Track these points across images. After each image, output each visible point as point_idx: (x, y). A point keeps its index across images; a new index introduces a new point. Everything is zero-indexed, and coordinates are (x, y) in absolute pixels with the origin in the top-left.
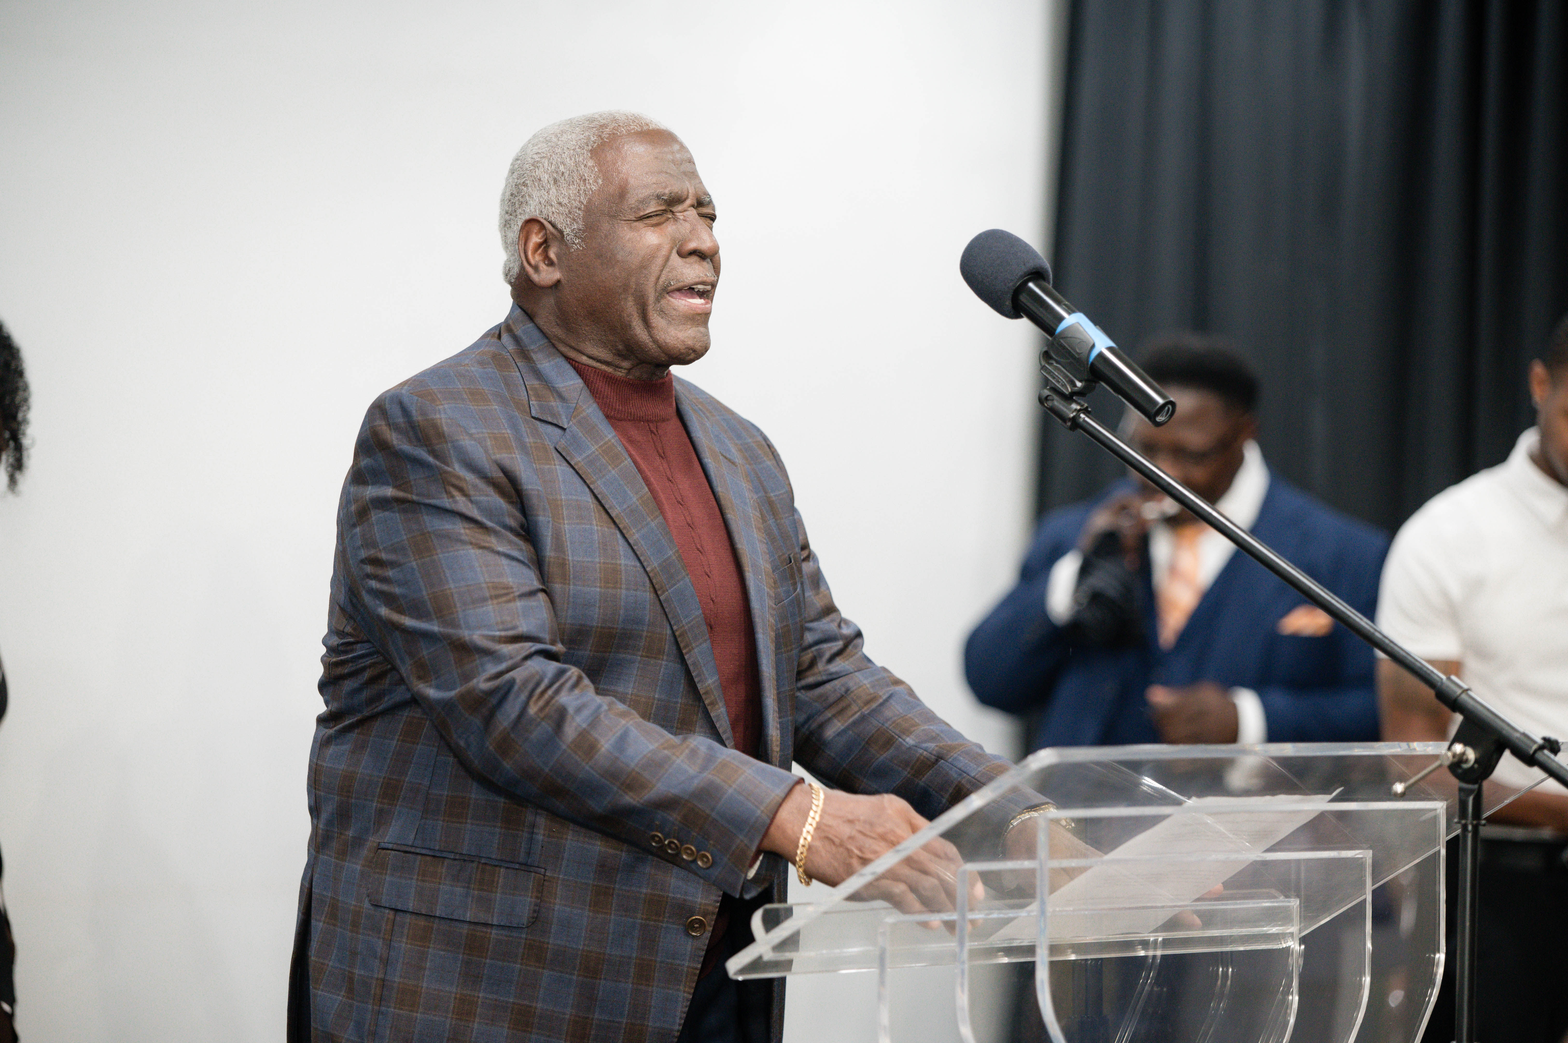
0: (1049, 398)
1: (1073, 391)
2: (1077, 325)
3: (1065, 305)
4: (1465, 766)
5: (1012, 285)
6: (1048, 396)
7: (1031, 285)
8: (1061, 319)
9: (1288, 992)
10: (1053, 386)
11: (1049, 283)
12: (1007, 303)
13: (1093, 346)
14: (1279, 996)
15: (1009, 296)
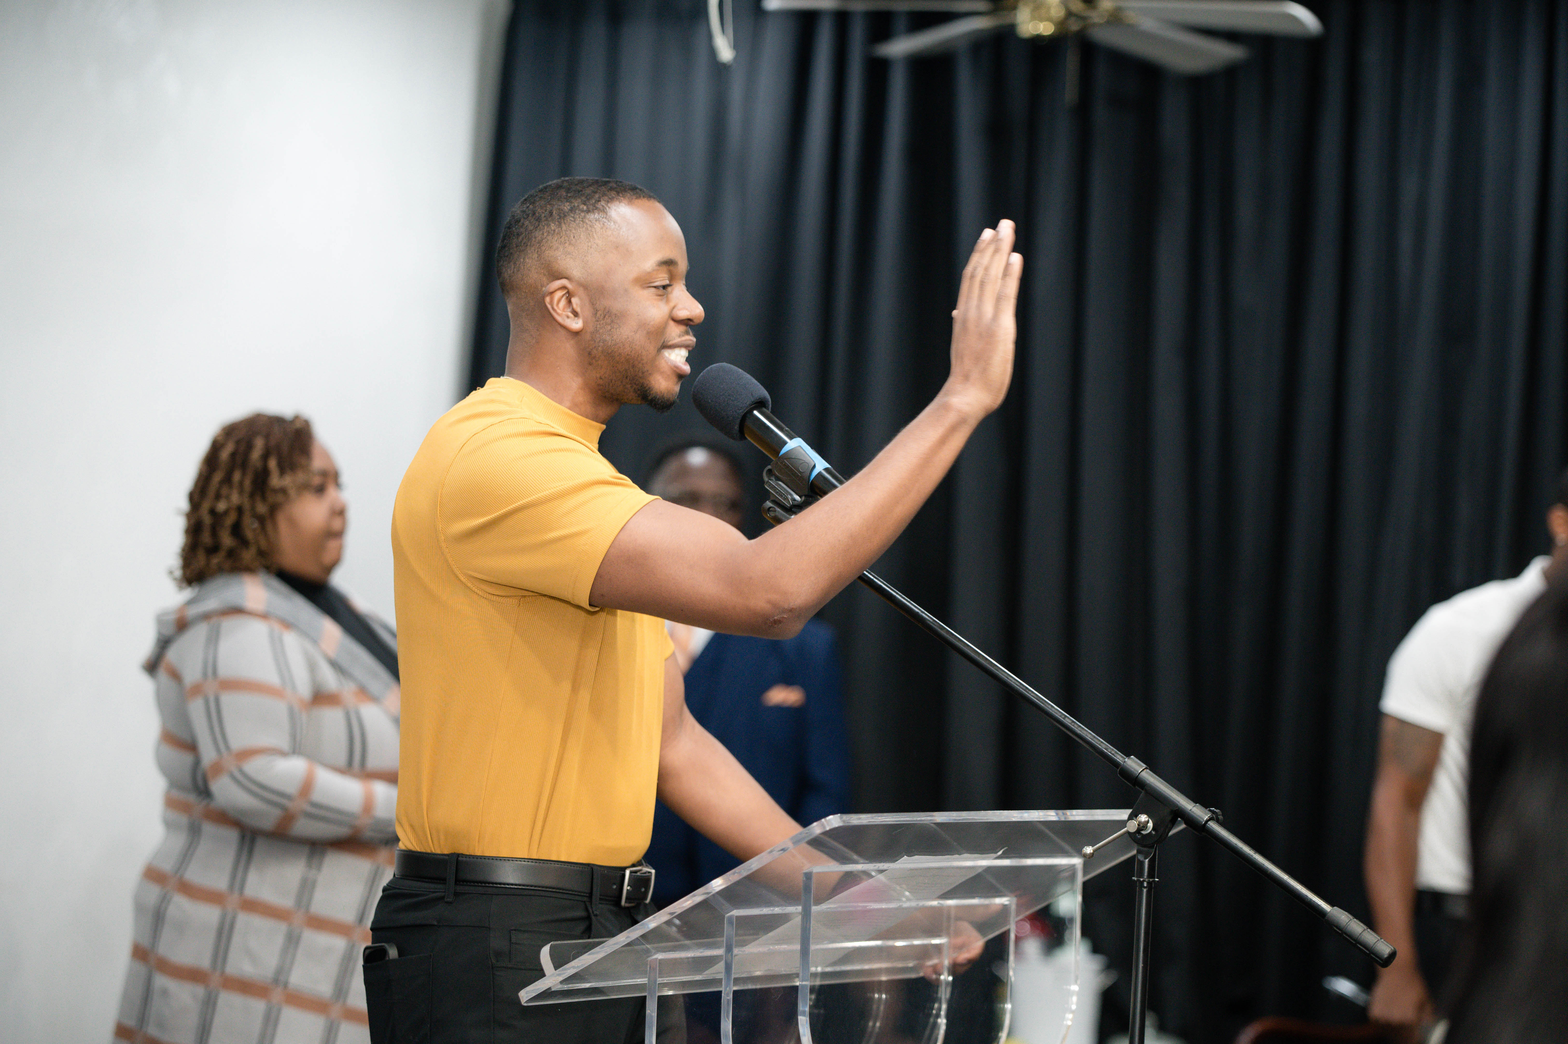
0: (771, 509)
1: (794, 504)
2: (799, 448)
3: (786, 430)
4: (1144, 832)
5: (741, 412)
6: (771, 507)
7: (756, 413)
8: (785, 443)
9: (938, 1016)
10: (774, 499)
11: (768, 409)
12: (736, 427)
13: (814, 466)
14: (932, 1020)
15: (738, 422)
